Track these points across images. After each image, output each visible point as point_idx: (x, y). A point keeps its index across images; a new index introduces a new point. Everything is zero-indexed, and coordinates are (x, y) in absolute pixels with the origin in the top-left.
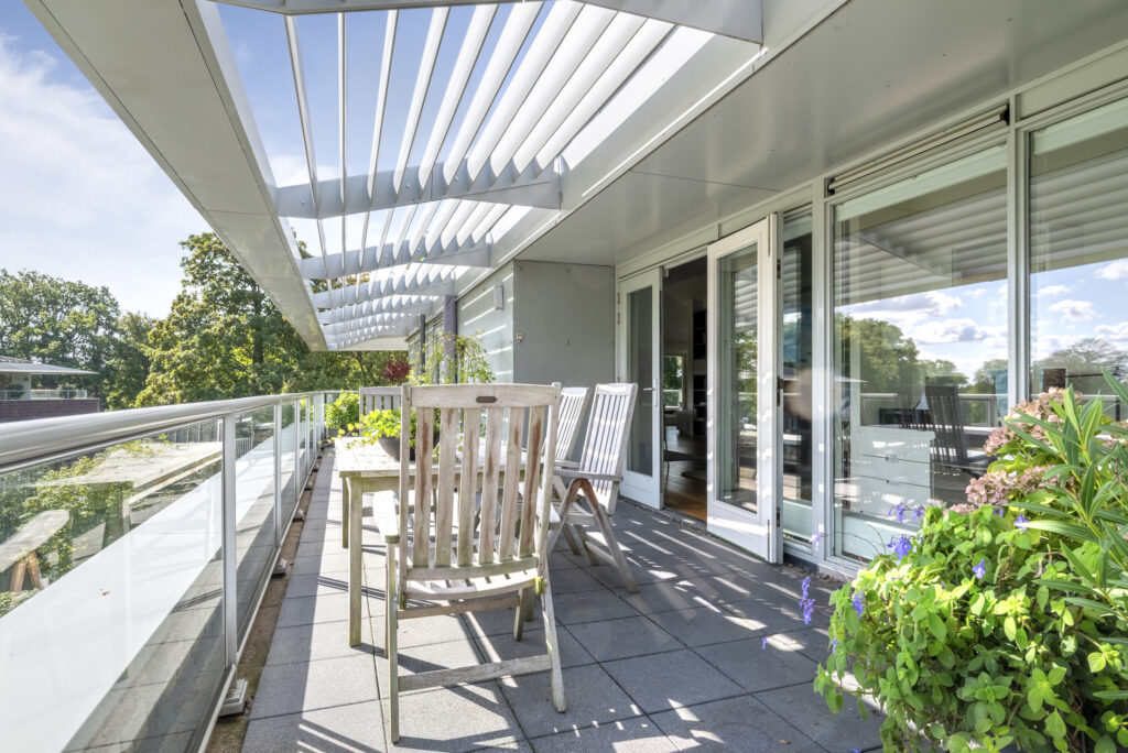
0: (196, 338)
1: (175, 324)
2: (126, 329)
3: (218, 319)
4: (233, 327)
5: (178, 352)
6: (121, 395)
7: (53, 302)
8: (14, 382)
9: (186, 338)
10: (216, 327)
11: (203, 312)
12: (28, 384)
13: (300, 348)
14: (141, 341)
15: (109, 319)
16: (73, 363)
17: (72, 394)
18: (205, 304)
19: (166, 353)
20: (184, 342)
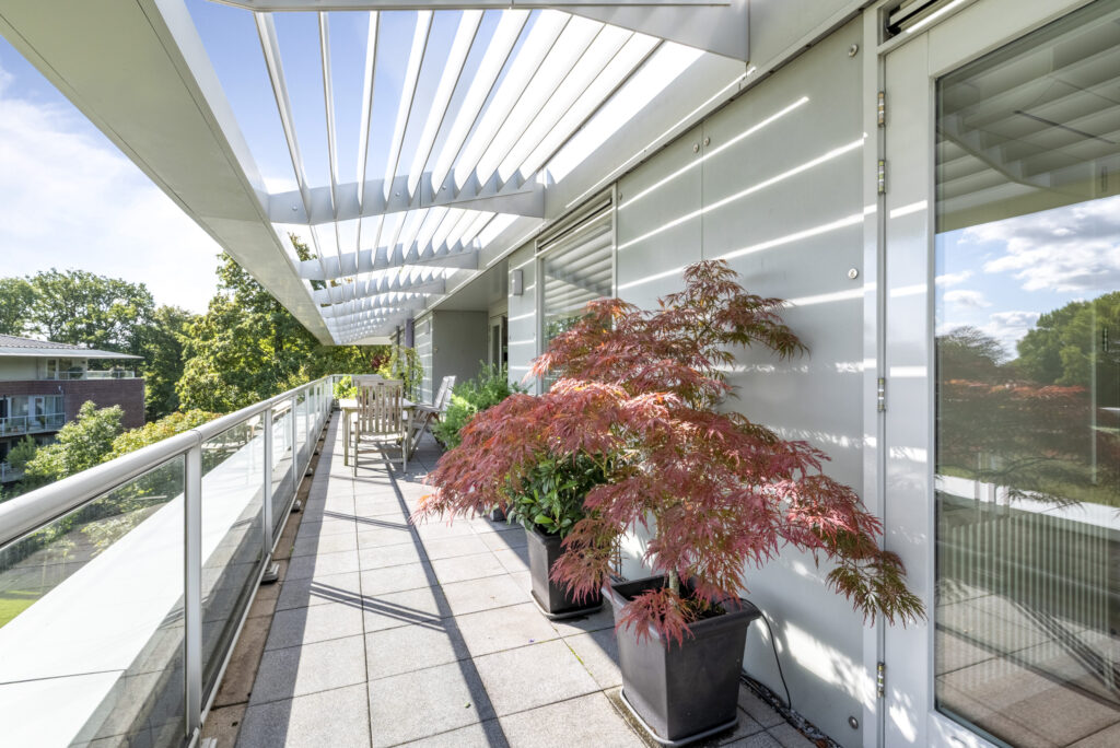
0: (230, 332)
1: (213, 320)
2: (161, 319)
3: (248, 316)
4: (261, 323)
5: (216, 343)
6: (158, 375)
7: (97, 295)
8: (74, 365)
9: (223, 331)
10: (246, 323)
11: (236, 310)
12: (86, 366)
13: (313, 342)
14: (174, 329)
15: (146, 310)
16: (115, 348)
17: (122, 375)
18: (237, 304)
19: (206, 343)
20: (221, 335)
